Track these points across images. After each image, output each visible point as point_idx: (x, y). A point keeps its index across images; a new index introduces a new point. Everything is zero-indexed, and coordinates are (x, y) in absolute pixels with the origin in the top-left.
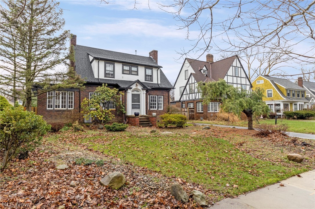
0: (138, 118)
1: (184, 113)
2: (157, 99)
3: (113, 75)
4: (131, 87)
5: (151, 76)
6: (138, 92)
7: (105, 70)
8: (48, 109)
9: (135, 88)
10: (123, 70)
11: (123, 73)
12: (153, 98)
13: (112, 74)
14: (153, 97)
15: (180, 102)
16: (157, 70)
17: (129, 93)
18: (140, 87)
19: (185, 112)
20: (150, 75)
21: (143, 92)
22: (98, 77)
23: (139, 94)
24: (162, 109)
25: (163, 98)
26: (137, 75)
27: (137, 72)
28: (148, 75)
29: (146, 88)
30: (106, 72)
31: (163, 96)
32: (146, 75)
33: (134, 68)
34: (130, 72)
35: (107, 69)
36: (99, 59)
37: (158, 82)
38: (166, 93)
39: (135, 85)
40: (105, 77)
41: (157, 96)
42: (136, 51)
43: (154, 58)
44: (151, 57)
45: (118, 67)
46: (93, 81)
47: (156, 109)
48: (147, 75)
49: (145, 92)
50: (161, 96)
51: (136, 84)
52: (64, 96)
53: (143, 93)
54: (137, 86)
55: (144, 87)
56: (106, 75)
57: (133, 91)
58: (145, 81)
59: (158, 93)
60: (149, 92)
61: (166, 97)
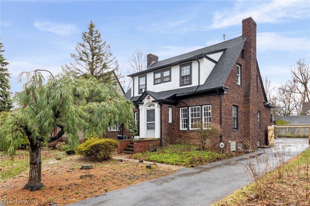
2: (200, 112)
4: (143, 101)
5: (190, 76)
7: (139, 86)
10: (155, 80)
11: (154, 84)
12: (195, 111)
14: (195, 108)
16: (199, 62)
20: (188, 76)
22: (134, 95)
23: (155, 109)
24: (211, 128)
26: (170, 80)
27: (170, 76)
31: (212, 104)
32: (181, 78)
33: (166, 72)
34: (162, 80)
35: (141, 83)
36: (131, 76)
37: (199, 84)
40: (139, 93)
42: (224, 35)
47: (200, 129)
48: (184, 76)
50: (208, 106)
56: (140, 91)
57: (149, 107)
58: (180, 86)
59: (200, 101)
60: (187, 103)
61: (216, 106)
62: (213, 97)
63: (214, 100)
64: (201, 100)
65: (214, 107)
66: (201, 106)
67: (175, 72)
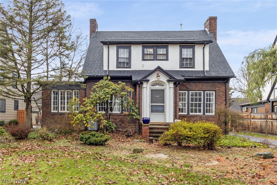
0: (147, 127)
1: (272, 122)
2: (202, 97)
3: (129, 64)
4: (148, 78)
5: (192, 59)
6: (162, 86)
7: (118, 58)
8: (52, 111)
9: (156, 79)
10: (144, 54)
11: (143, 59)
12: (196, 95)
13: (127, 63)
14: (196, 93)
15: (269, 102)
16: (204, 48)
17: (145, 88)
18: (163, 78)
19: (274, 119)
20: (190, 58)
21: (169, 86)
22: (108, 68)
23: (164, 90)
24: (213, 114)
25: (215, 95)
26: (167, 59)
27: (167, 55)
28: (187, 59)
29: (173, 80)
30: (119, 61)
31: (215, 91)
32: (182, 59)
33: (161, 50)
34: (155, 57)
35: (121, 55)
36: (108, 43)
37: (204, 69)
38: (220, 86)
39: (155, 75)
40: (118, 67)
41: (202, 92)
43: (209, 31)
44: (206, 29)
45: (137, 51)
46: (99, 75)
47: (202, 114)
48: (184, 58)
49: (172, 85)
50: (211, 92)
51: (158, 74)
52: (63, 96)
53: (170, 88)
54: (157, 76)
55: (170, 79)
56: (119, 64)
57: (153, 86)
58: (180, 68)
59: (204, 87)
60: (188, 86)
61: (221, 93)
62: (218, 84)
63: (219, 87)
64: (205, 85)
65: (219, 94)
66: (204, 91)
67: (174, 52)
